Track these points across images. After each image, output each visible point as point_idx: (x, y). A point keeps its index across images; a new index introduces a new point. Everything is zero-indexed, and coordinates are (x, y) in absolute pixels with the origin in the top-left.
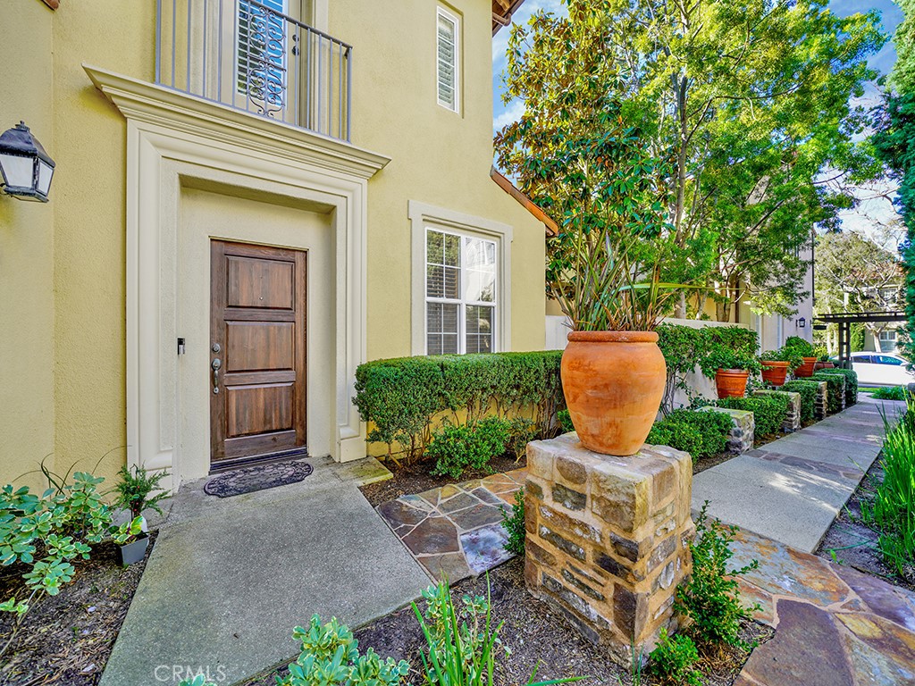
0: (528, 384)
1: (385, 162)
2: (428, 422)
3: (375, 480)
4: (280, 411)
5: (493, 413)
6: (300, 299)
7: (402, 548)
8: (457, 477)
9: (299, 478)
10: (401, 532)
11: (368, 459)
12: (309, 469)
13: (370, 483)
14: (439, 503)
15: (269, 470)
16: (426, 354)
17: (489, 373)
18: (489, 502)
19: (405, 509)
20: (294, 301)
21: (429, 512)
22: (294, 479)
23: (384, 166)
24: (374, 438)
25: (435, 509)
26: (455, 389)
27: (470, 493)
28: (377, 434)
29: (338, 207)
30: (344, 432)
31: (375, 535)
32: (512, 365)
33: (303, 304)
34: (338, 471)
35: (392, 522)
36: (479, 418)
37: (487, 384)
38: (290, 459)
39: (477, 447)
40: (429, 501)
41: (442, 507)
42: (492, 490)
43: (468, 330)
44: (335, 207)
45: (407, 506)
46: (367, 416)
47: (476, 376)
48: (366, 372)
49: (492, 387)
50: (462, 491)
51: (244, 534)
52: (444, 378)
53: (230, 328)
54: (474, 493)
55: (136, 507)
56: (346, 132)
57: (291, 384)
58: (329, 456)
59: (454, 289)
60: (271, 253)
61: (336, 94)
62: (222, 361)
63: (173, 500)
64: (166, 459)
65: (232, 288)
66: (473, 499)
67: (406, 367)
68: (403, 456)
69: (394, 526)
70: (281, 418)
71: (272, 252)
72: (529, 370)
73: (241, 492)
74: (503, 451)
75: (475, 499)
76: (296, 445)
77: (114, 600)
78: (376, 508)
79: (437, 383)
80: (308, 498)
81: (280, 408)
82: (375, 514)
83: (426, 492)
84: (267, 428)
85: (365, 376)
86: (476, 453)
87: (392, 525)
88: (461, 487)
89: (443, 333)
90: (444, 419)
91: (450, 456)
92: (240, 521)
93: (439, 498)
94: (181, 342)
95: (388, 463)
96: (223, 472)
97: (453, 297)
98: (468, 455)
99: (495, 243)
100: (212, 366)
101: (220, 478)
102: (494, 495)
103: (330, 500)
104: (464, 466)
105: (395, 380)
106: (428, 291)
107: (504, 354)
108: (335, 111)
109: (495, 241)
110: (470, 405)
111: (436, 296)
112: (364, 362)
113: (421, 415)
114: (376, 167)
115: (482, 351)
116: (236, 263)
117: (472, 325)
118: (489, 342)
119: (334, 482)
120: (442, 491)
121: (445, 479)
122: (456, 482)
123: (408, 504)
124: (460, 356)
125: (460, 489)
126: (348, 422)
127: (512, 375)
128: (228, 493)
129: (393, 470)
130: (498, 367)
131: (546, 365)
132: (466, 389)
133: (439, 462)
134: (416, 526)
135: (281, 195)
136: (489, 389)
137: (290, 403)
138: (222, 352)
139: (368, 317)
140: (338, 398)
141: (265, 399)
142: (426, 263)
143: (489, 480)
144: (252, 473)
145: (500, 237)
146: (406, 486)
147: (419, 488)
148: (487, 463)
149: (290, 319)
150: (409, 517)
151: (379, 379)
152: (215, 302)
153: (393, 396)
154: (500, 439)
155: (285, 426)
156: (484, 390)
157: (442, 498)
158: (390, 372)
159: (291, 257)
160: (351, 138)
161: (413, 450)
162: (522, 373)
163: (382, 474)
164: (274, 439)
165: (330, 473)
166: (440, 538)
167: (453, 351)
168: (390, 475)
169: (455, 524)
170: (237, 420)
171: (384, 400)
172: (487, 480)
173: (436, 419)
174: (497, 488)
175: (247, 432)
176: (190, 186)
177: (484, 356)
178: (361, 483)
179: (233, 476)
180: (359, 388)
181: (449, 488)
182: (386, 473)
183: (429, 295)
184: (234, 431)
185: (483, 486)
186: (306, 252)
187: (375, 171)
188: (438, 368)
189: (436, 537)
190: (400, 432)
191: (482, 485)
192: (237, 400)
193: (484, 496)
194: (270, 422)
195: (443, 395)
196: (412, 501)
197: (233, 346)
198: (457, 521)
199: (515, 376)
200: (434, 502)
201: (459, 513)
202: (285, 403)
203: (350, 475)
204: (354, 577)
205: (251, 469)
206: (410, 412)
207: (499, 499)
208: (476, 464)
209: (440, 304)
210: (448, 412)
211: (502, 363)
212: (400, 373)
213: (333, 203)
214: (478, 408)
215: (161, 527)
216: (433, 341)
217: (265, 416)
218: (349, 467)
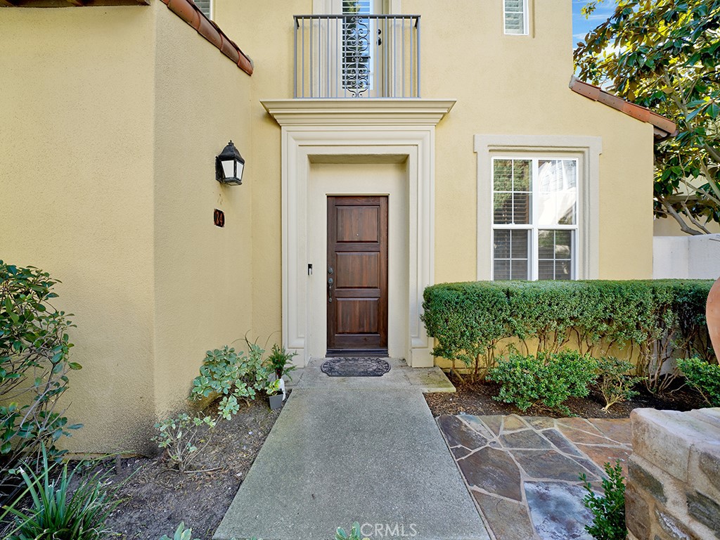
0: (626, 319)
1: (450, 105)
2: (492, 347)
3: (439, 390)
4: (370, 319)
5: (572, 347)
6: (384, 234)
7: (456, 471)
8: (524, 409)
9: (379, 374)
10: (459, 453)
11: (435, 369)
12: (388, 369)
13: (434, 392)
14: (502, 432)
15: (361, 361)
16: (492, 279)
17: (567, 302)
18: (564, 451)
19: (464, 429)
20: (379, 235)
21: (490, 440)
22: (377, 373)
23: (449, 109)
24: (437, 353)
25: (496, 439)
26: (523, 316)
27: (539, 432)
28: (440, 350)
29: (410, 156)
30: (415, 342)
31: (431, 446)
32: (601, 296)
33: (385, 237)
34: (408, 374)
35: (450, 438)
36: (553, 350)
37: (565, 314)
38: (376, 356)
39: (550, 382)
40: (490, 427)
41: (503, 438)
42: (571, 436)
43: (540, 256)
44: (408, 155)
45: (466, 426)
46: (432, 333)
47: (550, 305)
48: (430, 294)
49: (571, 318)
50: (529, 428)
51: (336, 409)
52: (510, 304)
53: (339, 257)
54: (545, 434)
55: (279, 372)
56: (416, 91)
57: (377, 299)
58: (404, 360)
59: (524, 214)
60: (363, 201)
61: (408, 62)
62: (334, 280)
63: (304, 370)
64: (301, 342)
65: (340, 229)
66: (543, 440)
67: (468, 291)
68: (467, 372)
69: (452, 443)
70: (370, 324)
71: (364, 199)
72: (628, 302)
73: (340, 375)
74: (586, 393)
75: (546, 442)
76: (381, 347)
77: (261, 431)
78: (438, 418)
79: (502, 310)
80: (383, 392)
81: (369, 316)
82: (433, 424)
83: (488, 417)
84: (361, 330)
85: (430, 297)
86: (549, 390)
87: (449, 441)
88: (529, 421)
89: (511, 259)
90: (510, 346)
91: (515, 385)
92: (335, 398)
93: (502, 428)
94: (310, 266)
95: (451, 376)
96: (333, 357)
97: (523, 223)
98: (538, 389)
99: (577, 160)
100: (328, 283)
101: (331, 361)
102: (572, 444)
103: (399, 399)
104: (533, 400)
105: (457, 303)
106: (495, 218)
107: (588, 282)
108: (408, 76)
109: (577, 158)
110: (542, 335)
111: (503, 223)
112: (432, 285)
113: (483, 339)
114: (442, 112)
115: (559, 277)
116: (342, 210)
117: (545, 251)
118: (569, 268)
119: (404, 384)
120: (505, 421)
121: (509, 408)
122: (522, 413)
123: (467, 425)
124: (531, 282)
125: (528, 424)
126: (418, 335)
127: (601, 307)
128: (333, 374)
129: (456, 384)
130: (581, 296)
131: (656, 297)
132: (537, 319)
133: (503, 390)
134: (473, 452)
135: (369, 155)
136: (568, 320)
137: (376, 313)
138: (334, 273)
139: (435, 245)
140: (410, 314)
141: (360, 309)
142: (493, 192)
143: (565, 422)
144: (350, 362)
145: (583, 152)
146: (468, 403)
147: (480, 409)
148: (563, 403)
149: (377, 249)
150: (467, 439)
151: (441, 301)
152: (330, 239)
153: (454, 318)
154: (583, 379)
155: (373, 331)
156: (560, 321)
157: (505, 429)
158: (452, 296)
159: (377, 202)
160: (421, 94)
161: (477, 369)
162: (617, 305)
163: (445, 386)
164: (365, 339)
165: (403, 374)
166: (499, 476)
167: (522, 277)
168: (453, 389)
169: (518, 465)
170: (342, 322)
171: (447, 321)
172: (562, 422)
173: (501, 344)
174: (577, 437)
175: (348, 331)
176: (315, 161)
177: (560, 283)
178: (426, 390)
179: (339, 361)
180: (426, 306)
181: (514, 419)
182: (449, 386)
183: (495, 223)
184: (340, 330)
185: (556, 428)
186: (387, 197)
187: (442, 116)
188: (502, 294)
189: (494, 472)
190: (463, 352)
191: (556, 425)
192: (343, 307)
193: (558, 442)
194: (363, 327)
195: (509, 322)
196: (472, 422)
197: (340, 270)
198: (520, 461)
199: (606, 308)
200: (496, 430)
201: (525, 452)
202: (372, 313)
203: (418, 381)
204: (407, 485)
205: (350, 358)
206: (472, 335)
207: (579, 451)
208: (549, 400)
209: (508, 230)
210: (515, 339)
211: (587, 292)
212: (461, 297)
213: (407, 153)
214: (552, 338)
215: (293, 388)
216: (500, 266)
217: (359, 321)
218: (418, 372)
